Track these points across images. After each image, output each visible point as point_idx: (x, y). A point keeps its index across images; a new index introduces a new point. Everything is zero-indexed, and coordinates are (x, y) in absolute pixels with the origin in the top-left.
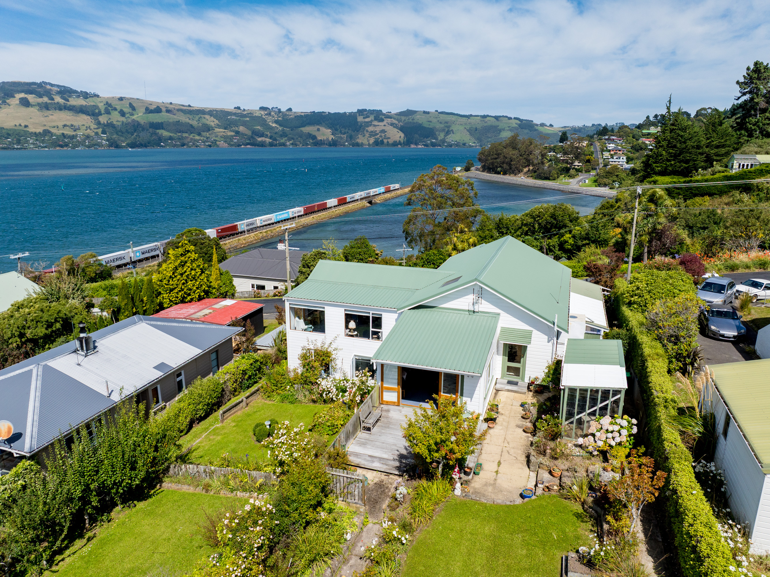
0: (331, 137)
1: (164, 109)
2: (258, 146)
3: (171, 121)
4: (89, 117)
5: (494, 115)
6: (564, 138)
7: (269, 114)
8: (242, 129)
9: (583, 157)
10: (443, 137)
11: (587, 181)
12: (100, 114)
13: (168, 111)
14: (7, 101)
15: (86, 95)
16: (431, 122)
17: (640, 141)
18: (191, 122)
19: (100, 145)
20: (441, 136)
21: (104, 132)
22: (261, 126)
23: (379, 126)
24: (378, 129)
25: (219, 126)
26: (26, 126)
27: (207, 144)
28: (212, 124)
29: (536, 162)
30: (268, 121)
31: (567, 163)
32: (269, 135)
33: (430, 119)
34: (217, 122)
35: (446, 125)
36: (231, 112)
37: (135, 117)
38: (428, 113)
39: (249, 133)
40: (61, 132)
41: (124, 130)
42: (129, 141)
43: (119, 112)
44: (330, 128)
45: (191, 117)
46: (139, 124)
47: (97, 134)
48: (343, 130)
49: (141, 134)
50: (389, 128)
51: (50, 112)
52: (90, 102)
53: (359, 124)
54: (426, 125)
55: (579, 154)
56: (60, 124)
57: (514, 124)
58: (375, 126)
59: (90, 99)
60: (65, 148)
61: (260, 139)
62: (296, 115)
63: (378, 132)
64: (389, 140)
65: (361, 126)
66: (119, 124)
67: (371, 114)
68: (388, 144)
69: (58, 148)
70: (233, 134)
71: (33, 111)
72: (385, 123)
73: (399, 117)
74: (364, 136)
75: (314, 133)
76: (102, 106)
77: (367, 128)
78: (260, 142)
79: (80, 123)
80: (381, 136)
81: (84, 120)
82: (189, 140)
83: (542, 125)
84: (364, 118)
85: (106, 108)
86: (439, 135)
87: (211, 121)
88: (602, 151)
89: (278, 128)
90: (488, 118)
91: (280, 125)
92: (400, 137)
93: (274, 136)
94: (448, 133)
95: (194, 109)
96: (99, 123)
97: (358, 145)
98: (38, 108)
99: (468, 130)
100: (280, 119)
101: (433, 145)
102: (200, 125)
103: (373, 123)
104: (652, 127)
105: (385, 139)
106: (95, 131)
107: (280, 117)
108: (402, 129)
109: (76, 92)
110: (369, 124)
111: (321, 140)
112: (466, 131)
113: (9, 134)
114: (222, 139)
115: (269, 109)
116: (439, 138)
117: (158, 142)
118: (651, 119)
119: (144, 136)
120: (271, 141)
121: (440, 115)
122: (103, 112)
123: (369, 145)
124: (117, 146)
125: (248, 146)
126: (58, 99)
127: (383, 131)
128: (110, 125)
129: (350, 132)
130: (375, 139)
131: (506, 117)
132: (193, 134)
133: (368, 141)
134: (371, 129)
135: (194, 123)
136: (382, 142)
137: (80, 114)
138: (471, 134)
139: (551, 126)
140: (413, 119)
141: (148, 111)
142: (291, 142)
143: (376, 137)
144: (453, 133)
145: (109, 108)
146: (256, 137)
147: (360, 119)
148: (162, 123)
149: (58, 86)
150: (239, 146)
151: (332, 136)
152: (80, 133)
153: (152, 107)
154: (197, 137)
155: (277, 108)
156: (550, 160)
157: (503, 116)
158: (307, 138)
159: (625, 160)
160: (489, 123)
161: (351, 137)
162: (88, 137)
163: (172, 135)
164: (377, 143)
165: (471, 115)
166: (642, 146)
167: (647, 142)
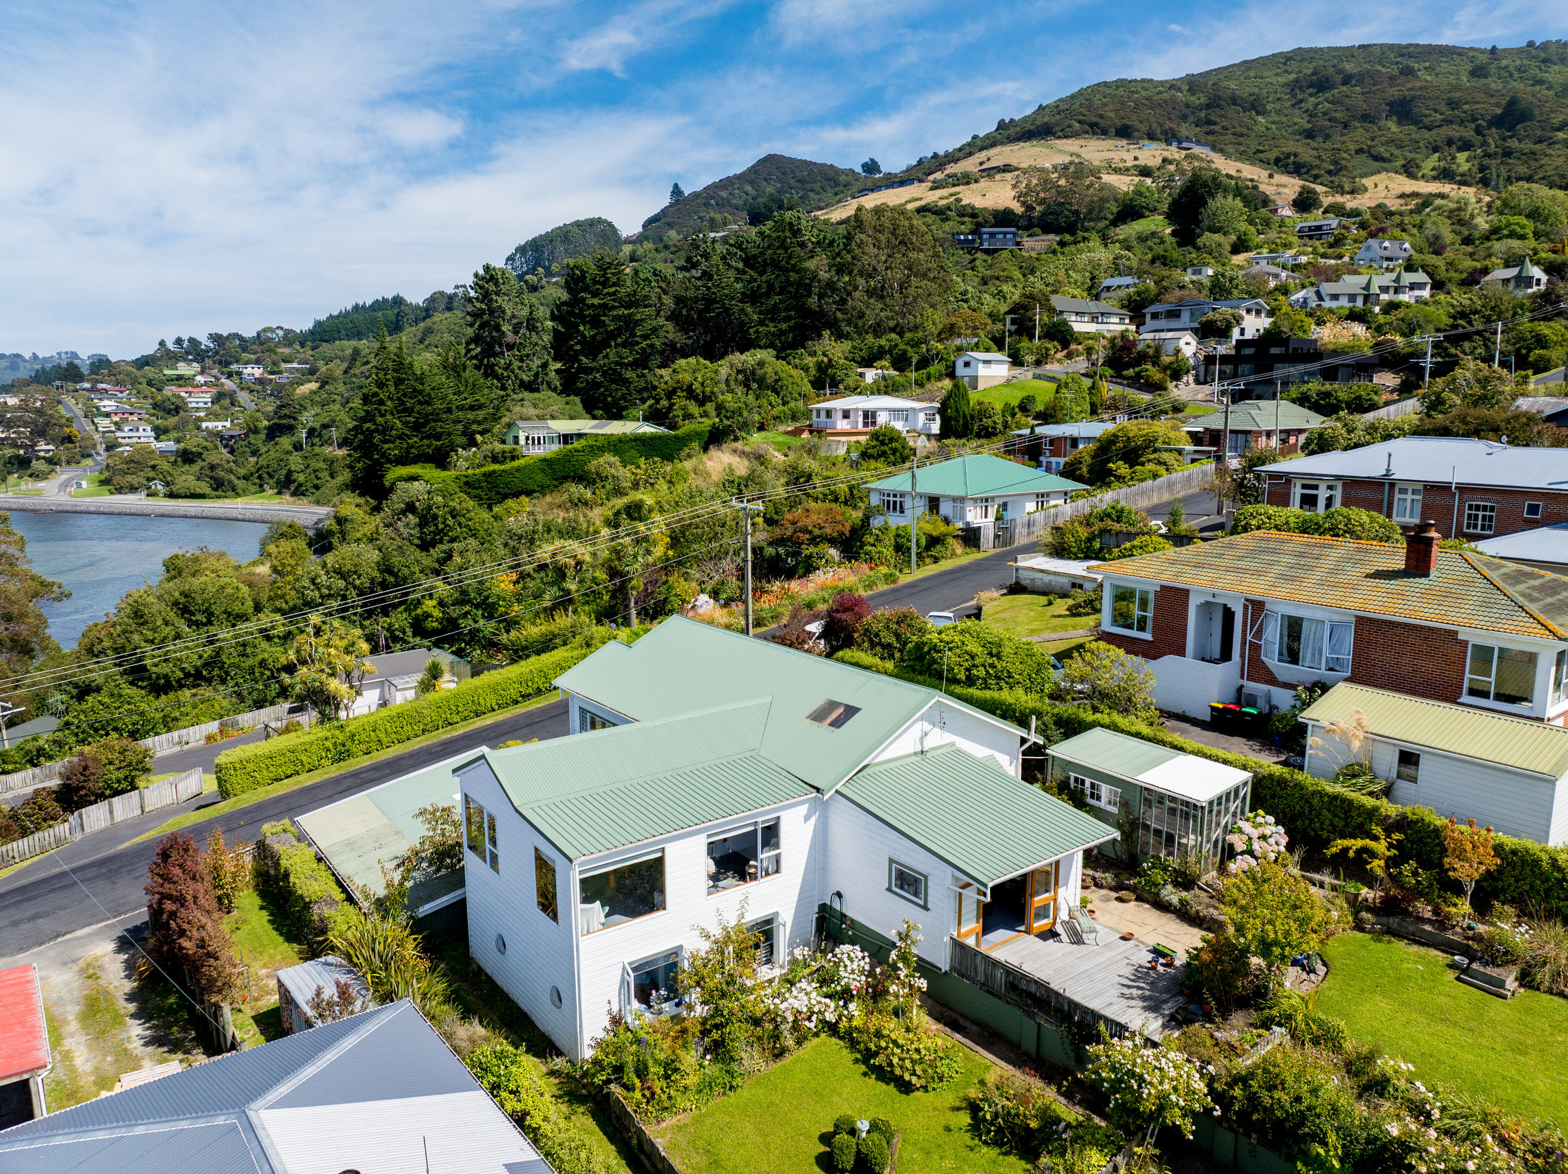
9: (51, 431)
11: (84, 484)
17: (167, 393)
31: (16, 445)
55: (47, 424)
88: (91, 416)
104: (181, 364)
159: (151, 433)
166: (178, 402)
167: (183, 394)
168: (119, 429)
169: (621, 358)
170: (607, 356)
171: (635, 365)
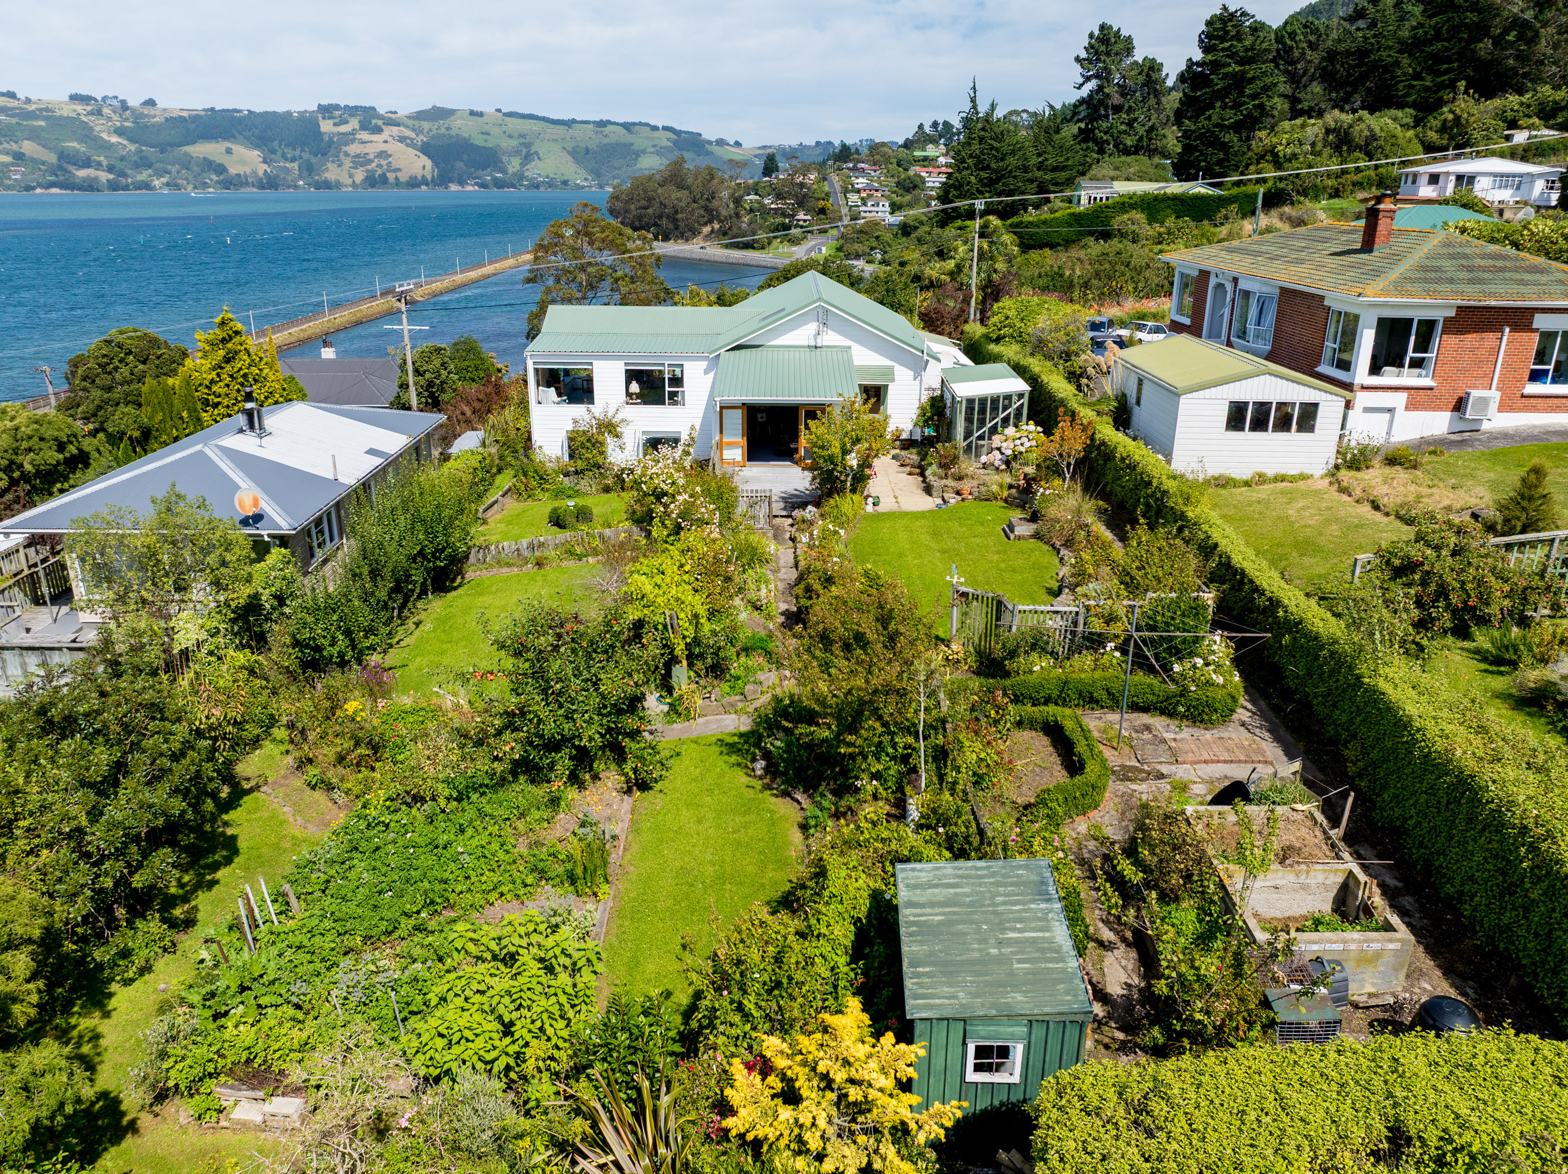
0: (262, 168)
2: (79, 189)
5: (621, 121)
6: (770, 167)
7: (99, 113)
8: (28, 147)
9: (811, 203)
10: (518, 167)
11: (824, 249)
16: (488, 134)
17: (911, 173)
20: (514, 165)
22: (80, 141)
23: (375, 143)
24: (371, 150)
29: (724, 213)
30: (98, 128)
31: (784, 215)
32: (105, 163)
33: (486, 128)
35: (522, 140)
38: (480, 114)
39: (52, 158)
44: (257, 147)
48: (289, 152)
50: (396, 148)
53: (326, 138)
54: (478, 141)
55: (805, 196)
57: (664, 139)
58: (363, 142)
61: (82, 173)
62: (167, 115)
63: (371, 156)
64: (399, 174)
65: (331, 142)
67: (352, 115)
68: (398, 183)
70: (6, 158)
72: (385, 136)
73: (416, 123)
74: (339, 166)
75: (219, 159)
77: (344, 149)
78: (84, 180)
80: (380, 166)
83: (721, 142)
84: (335, 125)
86: (509, 163)
88: (845, 191)
89: (125, 147)
90: (610, 128)
91: (132, 140)
92: (424, 167)
93: (120, 165)
94: (528, 158)
97: (327, 185)
99: (570, 153)
100: (127, 124)
101: (499, 184)
103: (358, 136)
104: (931, 146)
105: (389, 171)
107: (126, 120)
108: (425, 150)
110: (348, 138)
111: (239, 175)
112: (565, 154)
115: (96, 100)
116: (511, 170)
118: (927, 129)
120: (111, 177)
121: (507, 119)
123: (354, 185)
125: (54, 190)
127: (383, 155)
129: (306, 156)
130: (367, 171)
131: (647, 125)
133: (351, 176)
134: (354, 149)
136: (383, 180)
138: (578, 161)
139: (738, 144)
140: (448, 129)
142: (164, 180)
143: (369, 167)
144: (539, 158)
146: (72, 169)
147: (326, 126)
150: (29, 188)
151: (265, 167)
155: (116, 97)
156: (751, 210)
157: (640, 124)
158: (203, 171)
159: (888, 209)
160: (613, 139)
161: (309, 169)
164: (374, 181)
165: (574, 121)
166: (918, 181)
167: (924, 174)
168: (865, 204)
169: (1223, 119)
170: (1209, 118)
171: (1237, 127)
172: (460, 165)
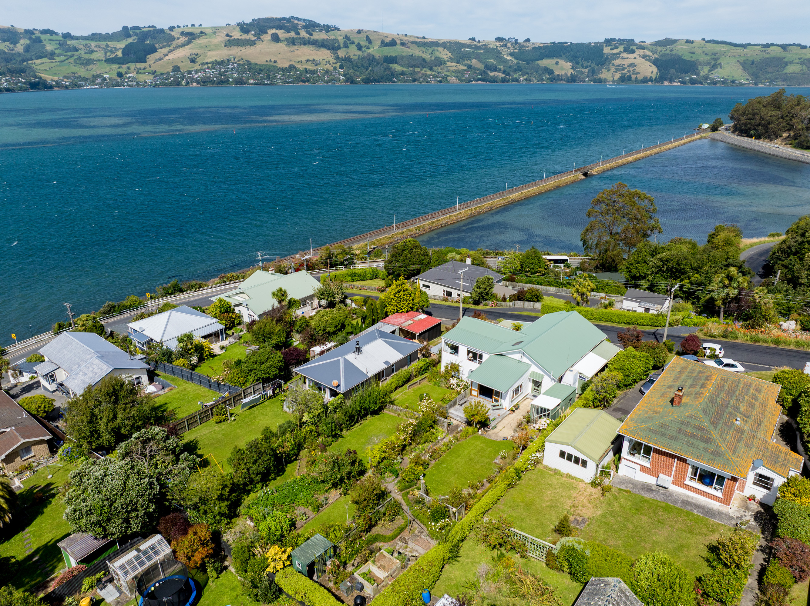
0: (570, 72)
1: (398, 42)
2: (489, 82)
3: (404, 54)
4: (329, 51)
5: (781, 43)
7: (505, 46)
8: (474, 62)
10: (707, 72)
12: (339, 48)
13: (403, 44)
14: (262, 37)
15: (327, 29)
16: (694, 53)
18: (424, 56)
19: (336, 80)
20: (704, 71)
21: (341, 67)
22: (495, 59)
23: (629, 59)
24: (626, 62)
25: (451, 60)
26: (275, 62)
27: (438, 79)
28: (445, 57)
29: (799, 127)
30: (503, 53)
32: (502, 69)
33: (693, 50)
34: (449, 54)
35: (713, 56)
36: (465, 44)
37: (370, 51)
38: (692, 42)
39: (482, 67)
40: (304, 66)
41: (359, 65)
42: (363, 77)
43: (356, 46)
44: (571, 61)
45: (424, 50)
46: (374, 58)
47: (335, 68)
48: (585, 64)
49: (375, 69)
50: (640, 61)
51: (296, 47)
52: (331, 36)
53: (605, 56)
54: (687, 57)
56: (304, 59)
58: (623, 58)
59: (331, 32)
60: (307, 84)
61: (492, 74)
62: (534, 46)
63: (626, 66)
64: (638, 76)
65: (607, 58)
66: (356, 58)
67: (621, 44)
68: (636, 80)
69: (301, 83)
70: (465, 68)
71: (282, 47)
72: (635, 55)
73: (654, 48)
74: (608, 71)
75: (551, 67)
76: (341, 39)
77: (613, 62)
78: (492, 77)
79: (321, 58)
80: (629, 71)
81: (325, 55)
82: (420, 75)
84: (611, 49)
85: (345, 42)
86: (702, 69)
87: (444, 54)
89: (512, 61)
90: (772, 48)
91: (516, 58)
92: (652, 72)
93: (508, 70)
94: (714, 67)
95: (428, 41)
96: (337, 58)
97: (600, 81)
98: (286, 43)
99: (741, 64)
100: (516, 51)
101: (692, 82)
102: (433, 58)
103: (621, 55)
105: (633, 74)
106: (334, 65)
107: (516, 48)
108: (655, 62)
109: (319, 25)
110: (616, 56)
111: (558, 75)
112: (738, 64)
113: (261, 70)
114: (453, 74)
115: (505, 40)
116: (702, 74)
117: (390, 77)
119: (379, 70)
120: (503, 76)
121: (707, 44)
122: (342, 46)
123: (613, 81)
124: (353, 82)
125: (480, 82)
126: (303, 34)
127: (632, 65)
128: (348, 59)
129: (593, 65)
130: (622, 74)
131: (799, 45)
132: (425, 69)
133: (613, 76)
134: (618, 62)
135: (427, 57)
136: (629, 78)
137: (322, 49)
138: (745, 69)
140: (671, 50)
141: (384, 44)
142: (525, 77)
143: (623, 72)
144: (721, 67)
145: (348, 42)
146: (489, 72)
147: (607, 50)
148: (396, 57)
149: (304, 20)
150: (470, 81)
151: (572, 71)
152: (320, 68)
153: (387, 40)
154: (429, 72)
155: (514, 38)
157: (794, 45)
158: (543, 73)
160: (772, 54)
161: (593, 72)
162: (327, 72)
163: (404, 69)
164: (624, 79)
165: (749, 44)
172: (673, 71)
